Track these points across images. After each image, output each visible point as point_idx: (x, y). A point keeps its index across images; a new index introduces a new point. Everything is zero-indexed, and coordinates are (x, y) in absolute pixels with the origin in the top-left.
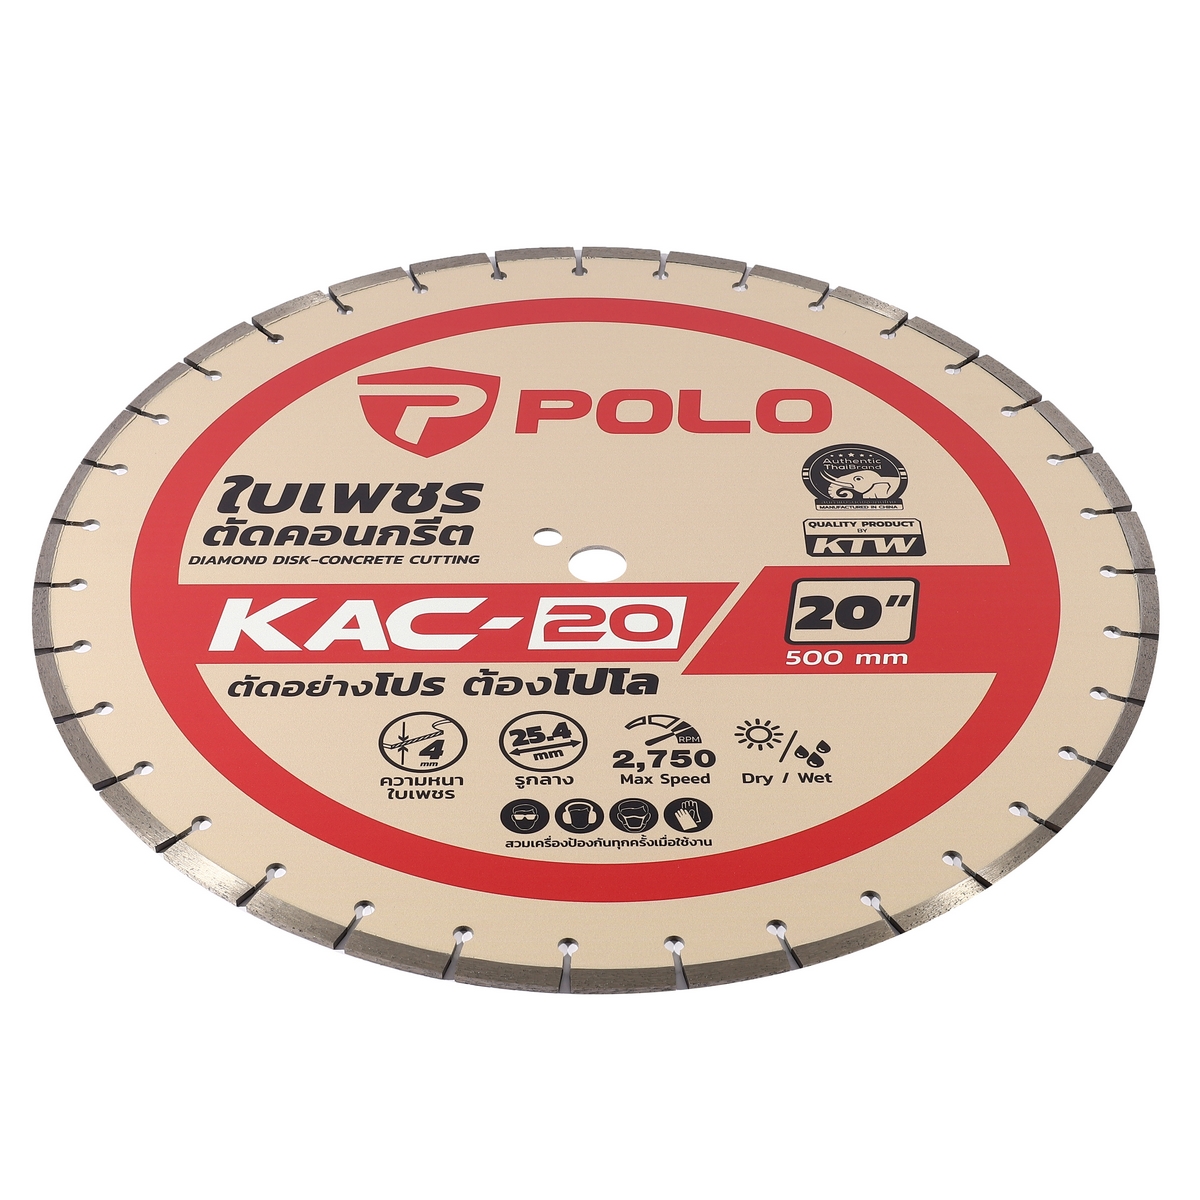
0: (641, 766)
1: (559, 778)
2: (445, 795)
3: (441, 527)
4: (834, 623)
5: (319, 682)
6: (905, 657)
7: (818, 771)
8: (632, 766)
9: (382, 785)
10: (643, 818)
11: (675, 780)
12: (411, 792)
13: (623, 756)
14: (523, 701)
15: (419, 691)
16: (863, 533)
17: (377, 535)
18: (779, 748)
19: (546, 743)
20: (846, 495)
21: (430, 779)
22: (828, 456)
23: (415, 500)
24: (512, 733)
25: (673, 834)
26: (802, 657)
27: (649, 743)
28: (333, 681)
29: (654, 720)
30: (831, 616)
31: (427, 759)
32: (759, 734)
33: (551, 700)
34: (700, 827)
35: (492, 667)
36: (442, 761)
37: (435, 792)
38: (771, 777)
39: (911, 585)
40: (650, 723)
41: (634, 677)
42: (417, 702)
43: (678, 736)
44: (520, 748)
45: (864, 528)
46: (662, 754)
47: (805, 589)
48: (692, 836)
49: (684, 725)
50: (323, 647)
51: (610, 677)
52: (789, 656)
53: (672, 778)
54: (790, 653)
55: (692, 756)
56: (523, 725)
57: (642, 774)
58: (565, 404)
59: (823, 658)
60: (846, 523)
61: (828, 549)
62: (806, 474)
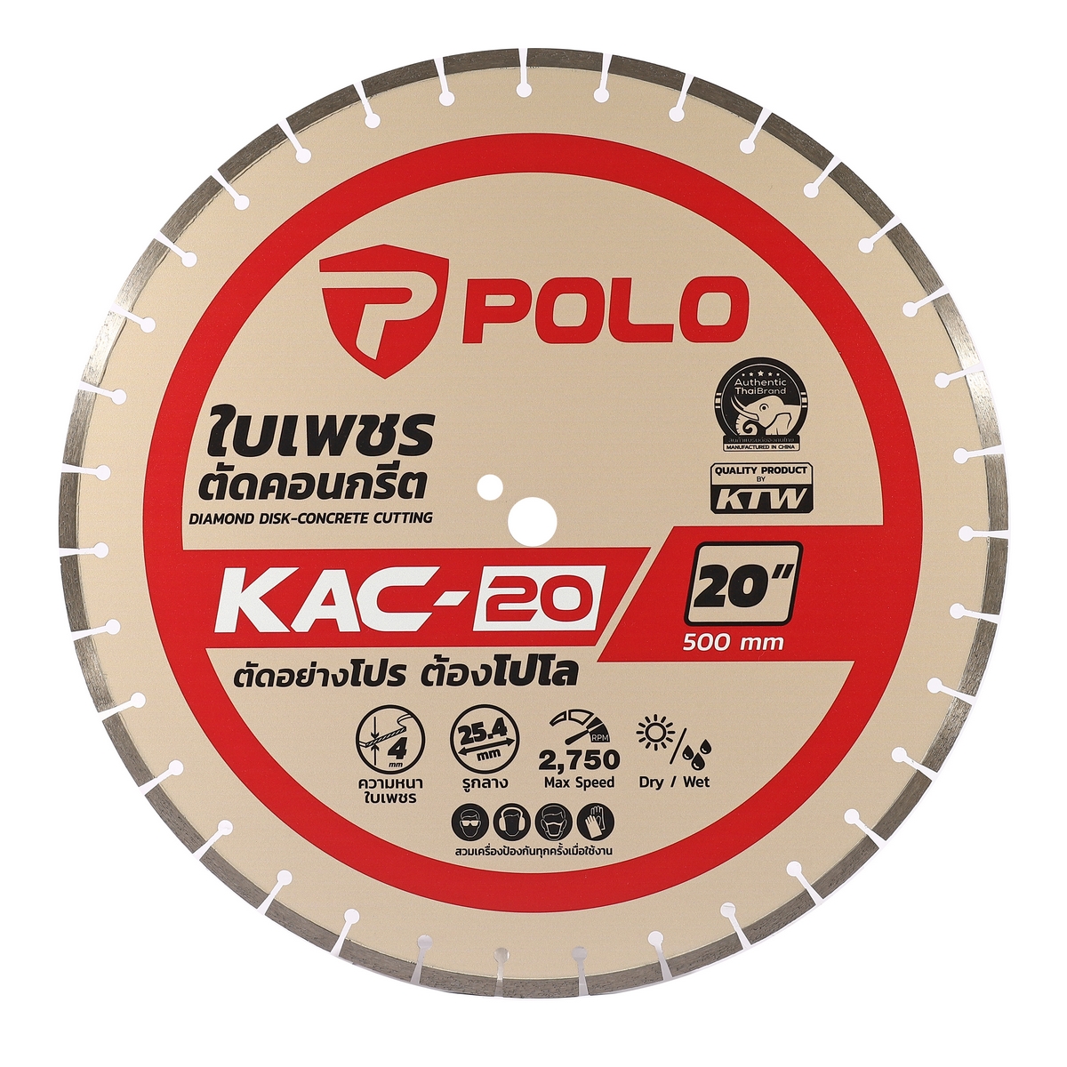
0: (561, 767)
1: (496, 780)
2: (409, 799)
3: (400, 473)
4: (727, 599)
5: (305, 670)
6: (781, 640)
7: (700, 775)
8: (553, 767)
9: (360, 787)
10: (561, 824)
11: (587, 783)
12: (383, 795)
13: (547, 757)
14: (469, 693)
15: (386, 681)
16: (761, 483)
17: (346, 486)
18: (671, 747)
19: (487, 741)
20: (751, 430)
21: (397, 780)
22: (739, 376)
23: (376, 439)
24: (461, 730)
25: (584, 843)
26: (696, 639)
27: (569, 742)
28: (317, 668)
29: (574, 715)
30: (724, 591)
31: (393, 759)
32: (656, 732)
33: (491, 692)
34: (605, 834)
35: (444, 651)
36: (406, 761)
37: (401, 795)
38: (662, 780)
39: (795, 549)
40: (570, 719)
41: (559, 664)
42: (384, 693)
43: (591, 733)
44: (467, 746)
45: (763, 475)
46: (577, 753)
47: (708, 556)
48: (598, 845)
49: (597, 721)
50: (306, 629)
51: (539, 663)
52: (686, 641)
53: (585, 781)
54: (688, 635)
55: (601, 757)
56: (468, 721)
57: (561, 777)
58: (508, 300)
59: (714, 642)
60: (748, 468)
61: (729, 503)
62: (718, 401)
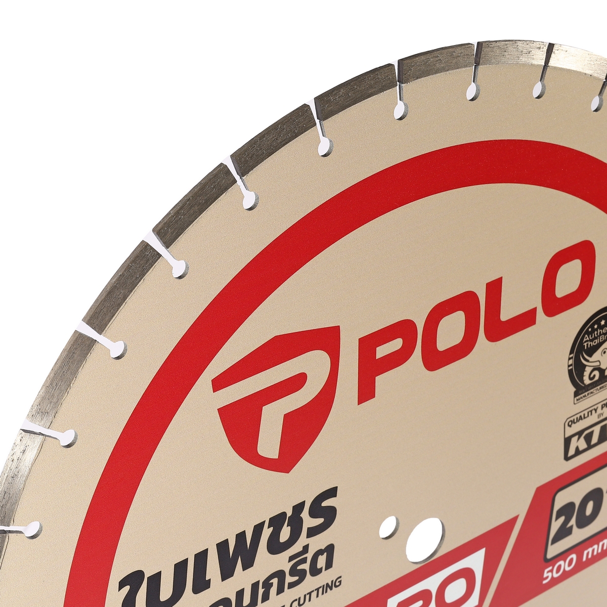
3: (309, 556)
4: (575, 527)
16: (602, 418)
17: (261, 591)
20: (594, 376)
22: (587, 332)
23: (285, 533)
26: (552, 571)
30: (573, 522)
45: (602, 412)
47: (561, 499)
52: (545, 575)
54: (546, 571)
58: (396, 344)
59: (564, 565)
60: (591, 411)
61: (577, 448)
62: (571, 362)
